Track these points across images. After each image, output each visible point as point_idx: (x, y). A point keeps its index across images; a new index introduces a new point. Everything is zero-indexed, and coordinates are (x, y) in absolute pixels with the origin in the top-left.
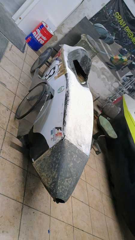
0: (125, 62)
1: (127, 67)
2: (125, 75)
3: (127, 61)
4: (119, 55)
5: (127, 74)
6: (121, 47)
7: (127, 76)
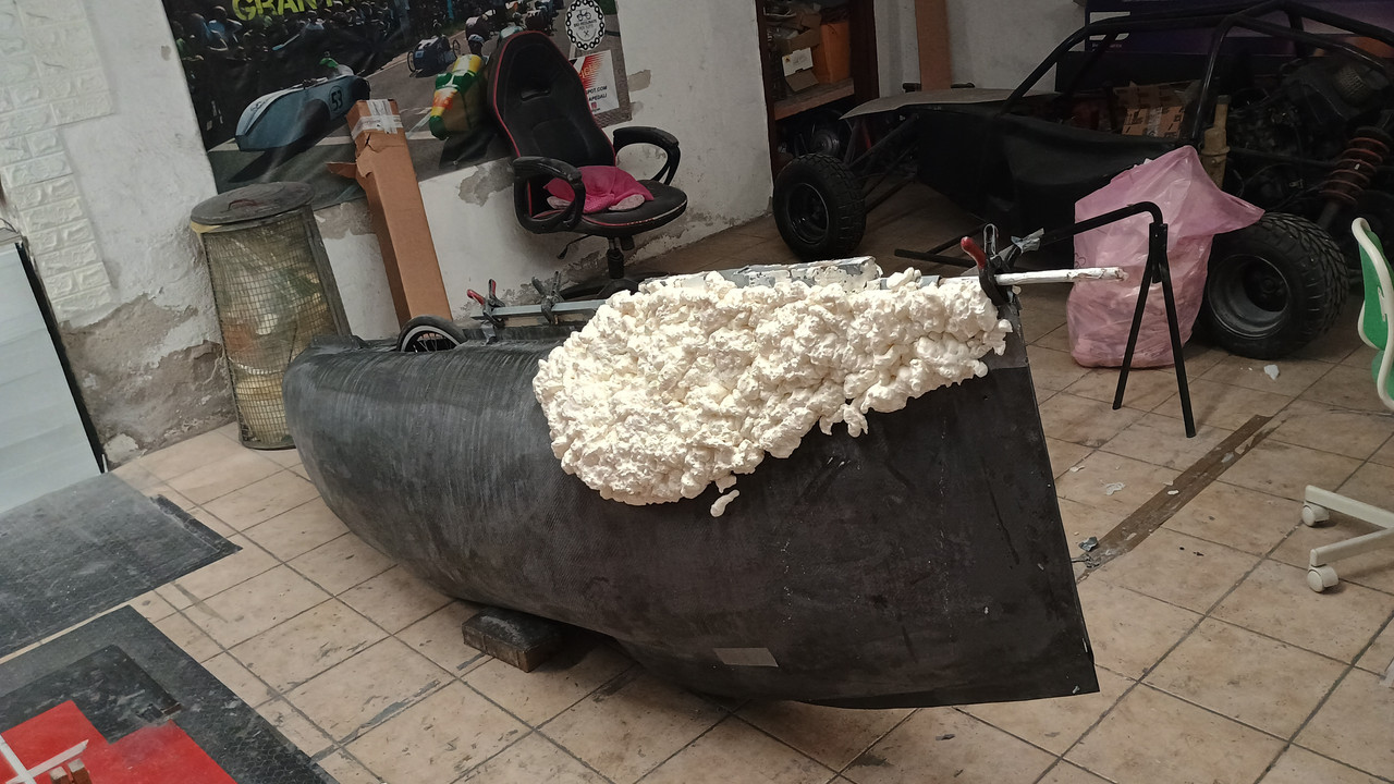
0: (482, 69)
3: (484, 60)
4: (440, 84)
6: (402, 59)
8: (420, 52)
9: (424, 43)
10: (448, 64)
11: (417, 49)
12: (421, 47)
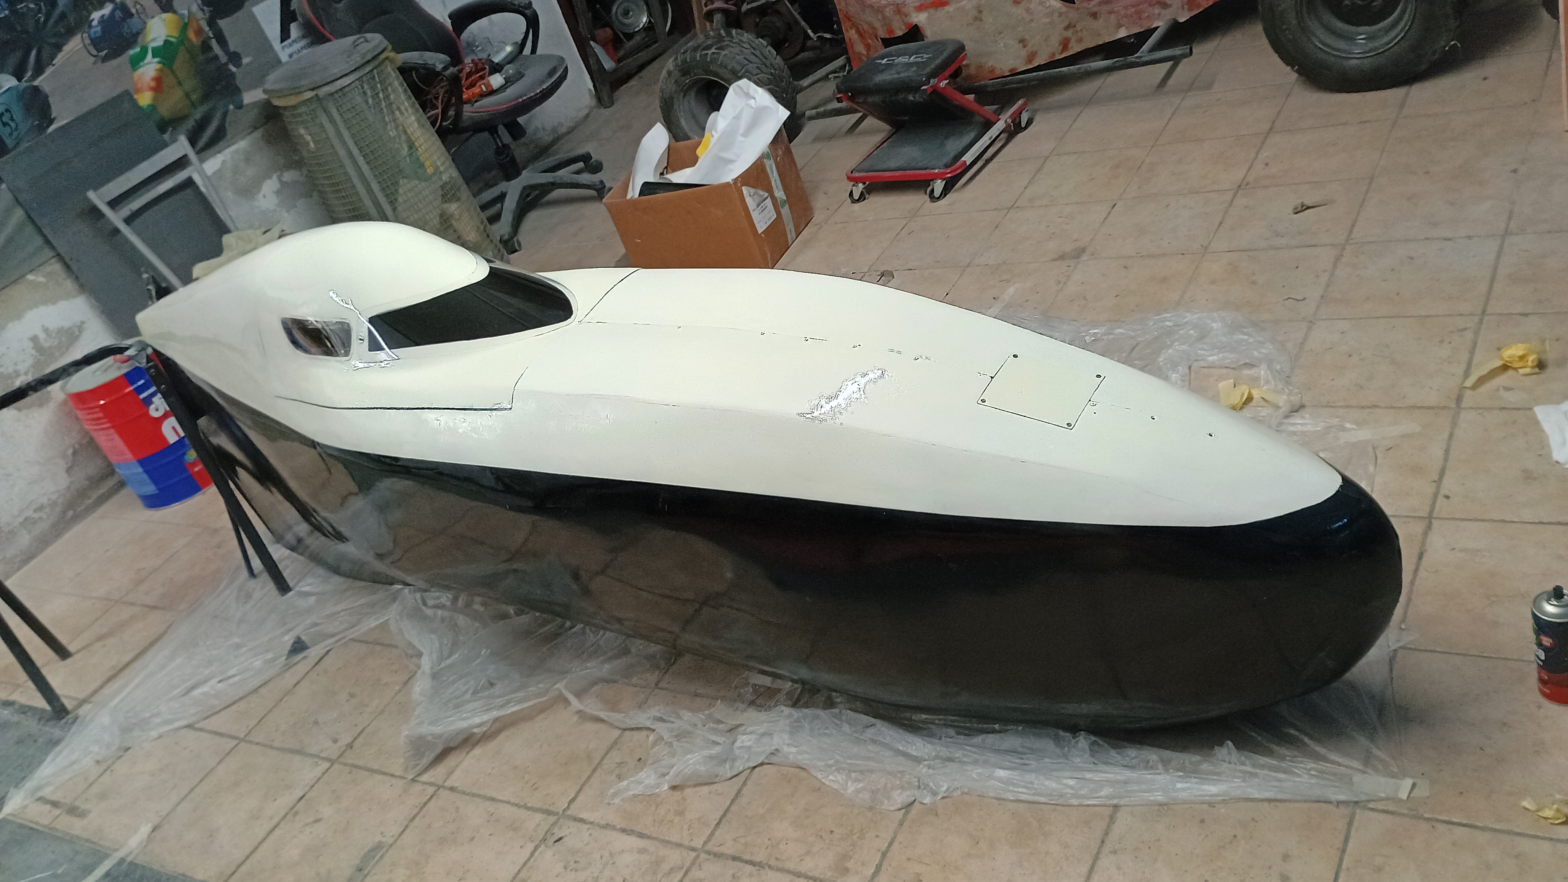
0: (184, 27)
1: (222, 23)
2: (277, 45)
3: (182, 16)
4: (136, 62)
5: (273, 30)
6: (75, 44)
7: (285, 35)
8: (96, 29)
9: (96, 16)
10: (138, 34)
11: (90, 27)
12: (95, 23)
